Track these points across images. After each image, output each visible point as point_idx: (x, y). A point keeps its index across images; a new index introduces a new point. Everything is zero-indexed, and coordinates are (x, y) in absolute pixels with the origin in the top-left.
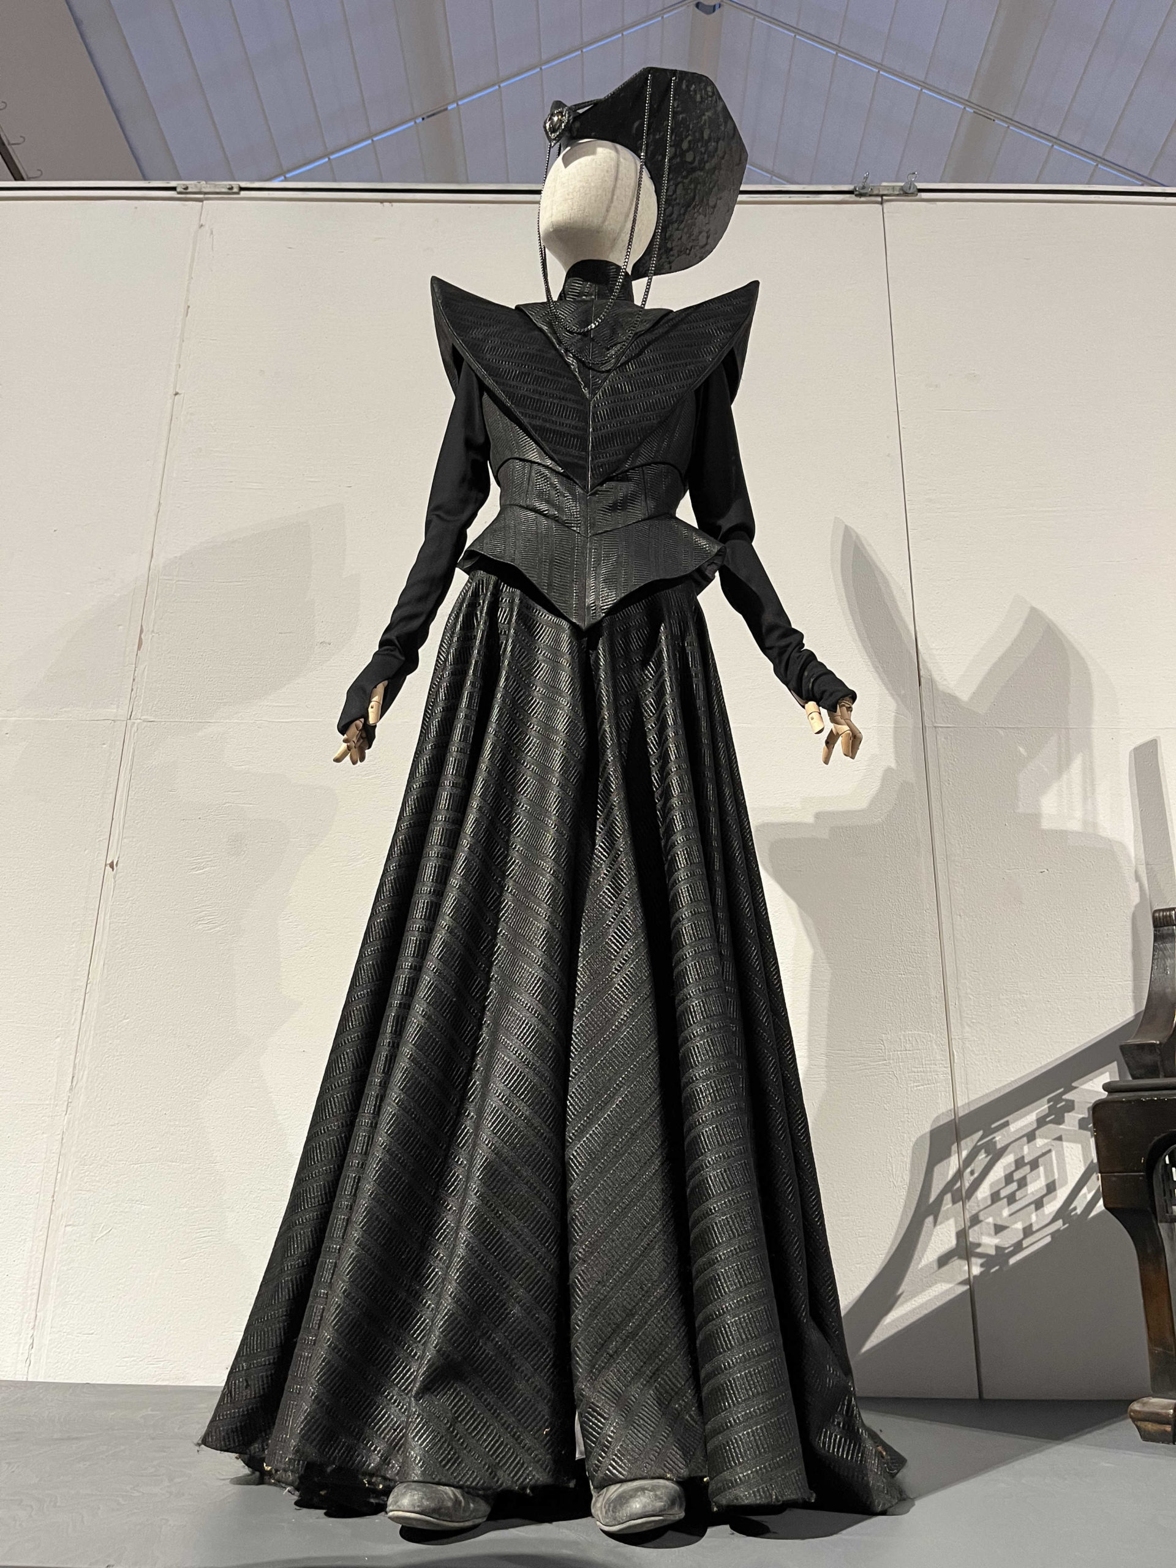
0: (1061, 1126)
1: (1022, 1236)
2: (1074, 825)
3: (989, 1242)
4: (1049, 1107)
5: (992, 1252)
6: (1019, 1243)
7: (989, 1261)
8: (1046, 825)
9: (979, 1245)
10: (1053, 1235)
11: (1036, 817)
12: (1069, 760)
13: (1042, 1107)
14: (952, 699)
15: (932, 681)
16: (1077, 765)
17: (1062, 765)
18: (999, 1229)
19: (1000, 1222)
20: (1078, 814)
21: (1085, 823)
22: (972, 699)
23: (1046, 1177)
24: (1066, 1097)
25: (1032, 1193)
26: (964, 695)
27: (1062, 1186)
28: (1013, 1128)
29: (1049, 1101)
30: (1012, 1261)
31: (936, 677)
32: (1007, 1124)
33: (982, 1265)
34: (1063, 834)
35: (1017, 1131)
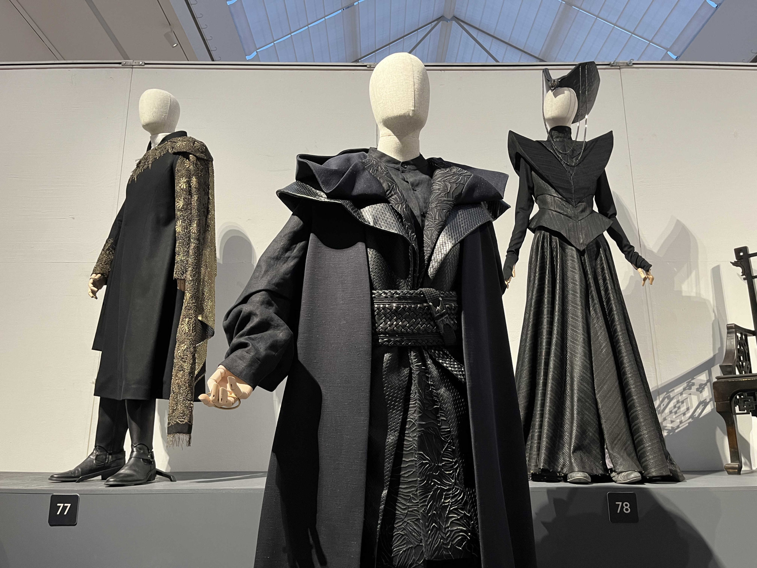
0: (691, 390)
1: (679, 423)
2: (693, 294)
3: (669, 426)
4: (687, 385)
6: (679, 426)
8: (684, 294)
10: (689, 423)
11: (681, 292)
12: (691, 273)
13: (685, 385)
14: (652, 252)
15: (644, 246)
16: (693, 274)
17: (689, 274)
18: (672, 422)
19: (672, 420)
20: (694, 290)
21: (696, 293)
22: (658, 252)
23: (686, 406)
24: (692, 381)
25: (682, 411)
26: (655, 251)
27: (691, 408)
28: (676, 391)
29: (687, 383)
30: (676, 431)
31: (646, 244)
32: (674, 390)
33: (667, 432)
34: (689, 297)
35: (677, 392)
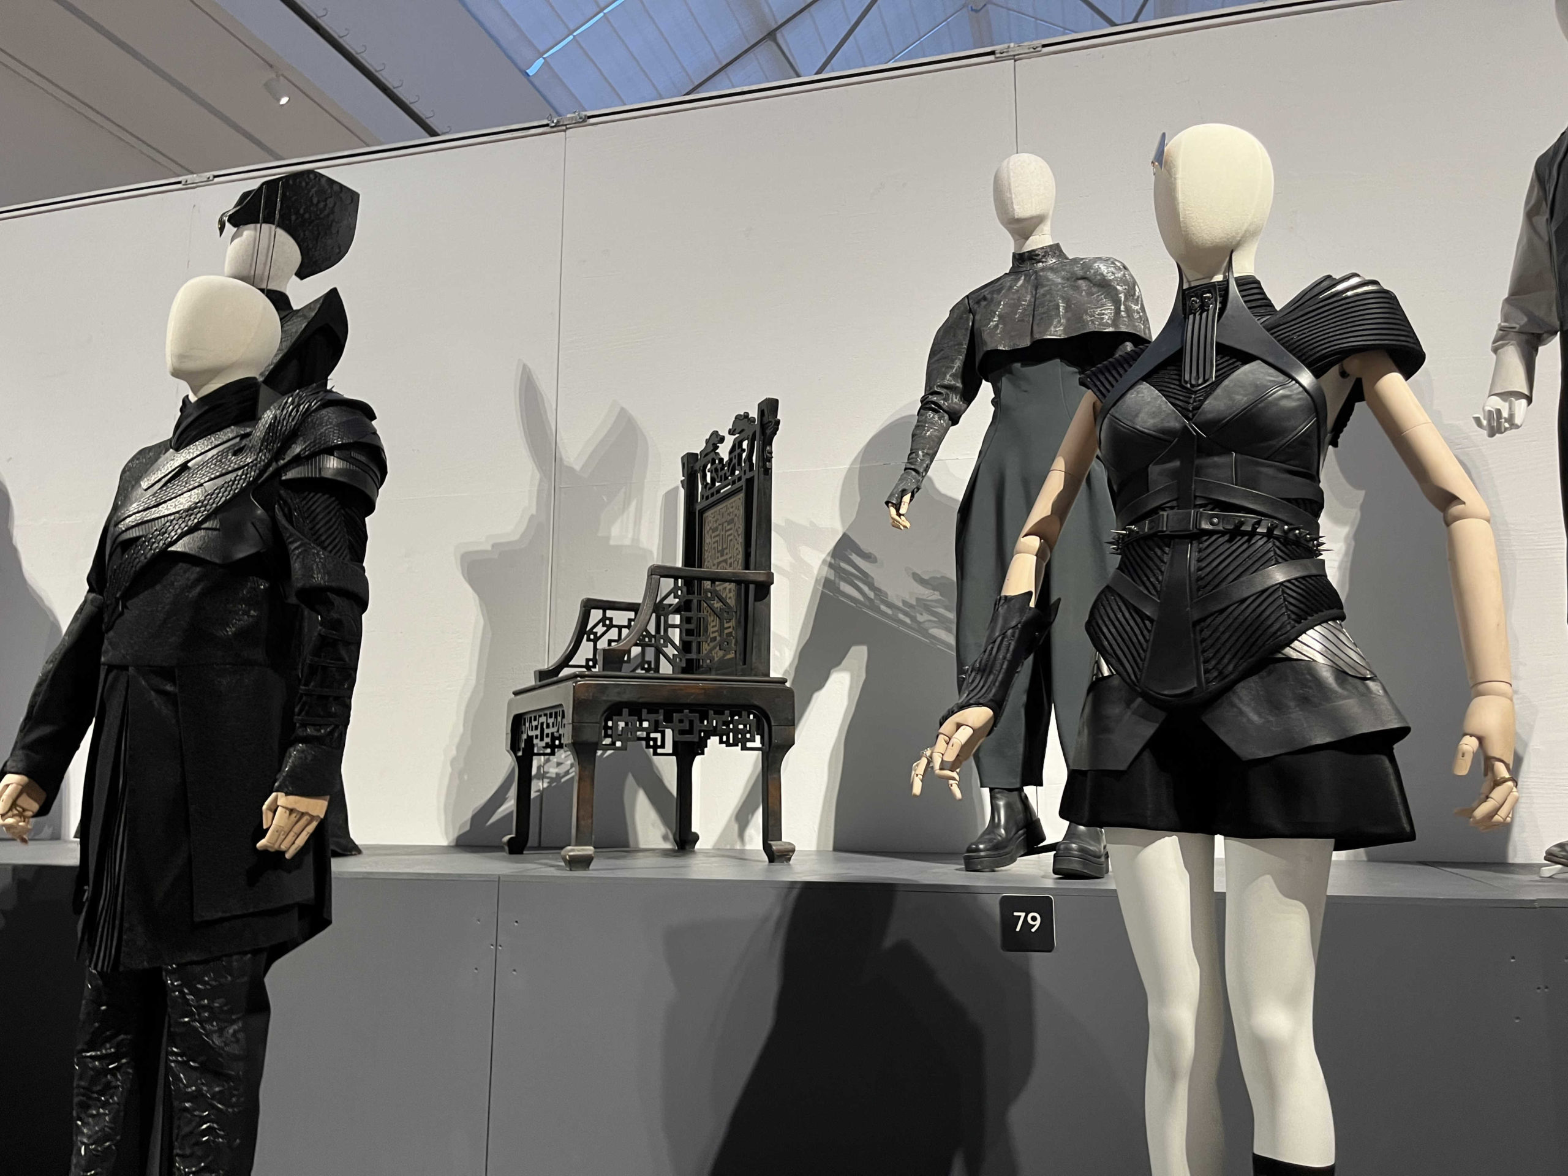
2: (627, 542)
3: (553, 771)
5: (554, 776)
6: (568, 771)
7: (552, 780)
8: (612, 543)
9: (548, 773)
11: (608, 538)
12: (629, 503)
14: (571, 470)
15: (561, 459)
16: (634, 504)
17: (625, 507)
18: (559, 764)
19: (560, 761)
20: (630, 535)
21: (633, 540)
22: (582, 469)
26: (577, 468)
30: (563, 780)
31: (564, 457)
33: (548, 783)
34: (619, 547)
